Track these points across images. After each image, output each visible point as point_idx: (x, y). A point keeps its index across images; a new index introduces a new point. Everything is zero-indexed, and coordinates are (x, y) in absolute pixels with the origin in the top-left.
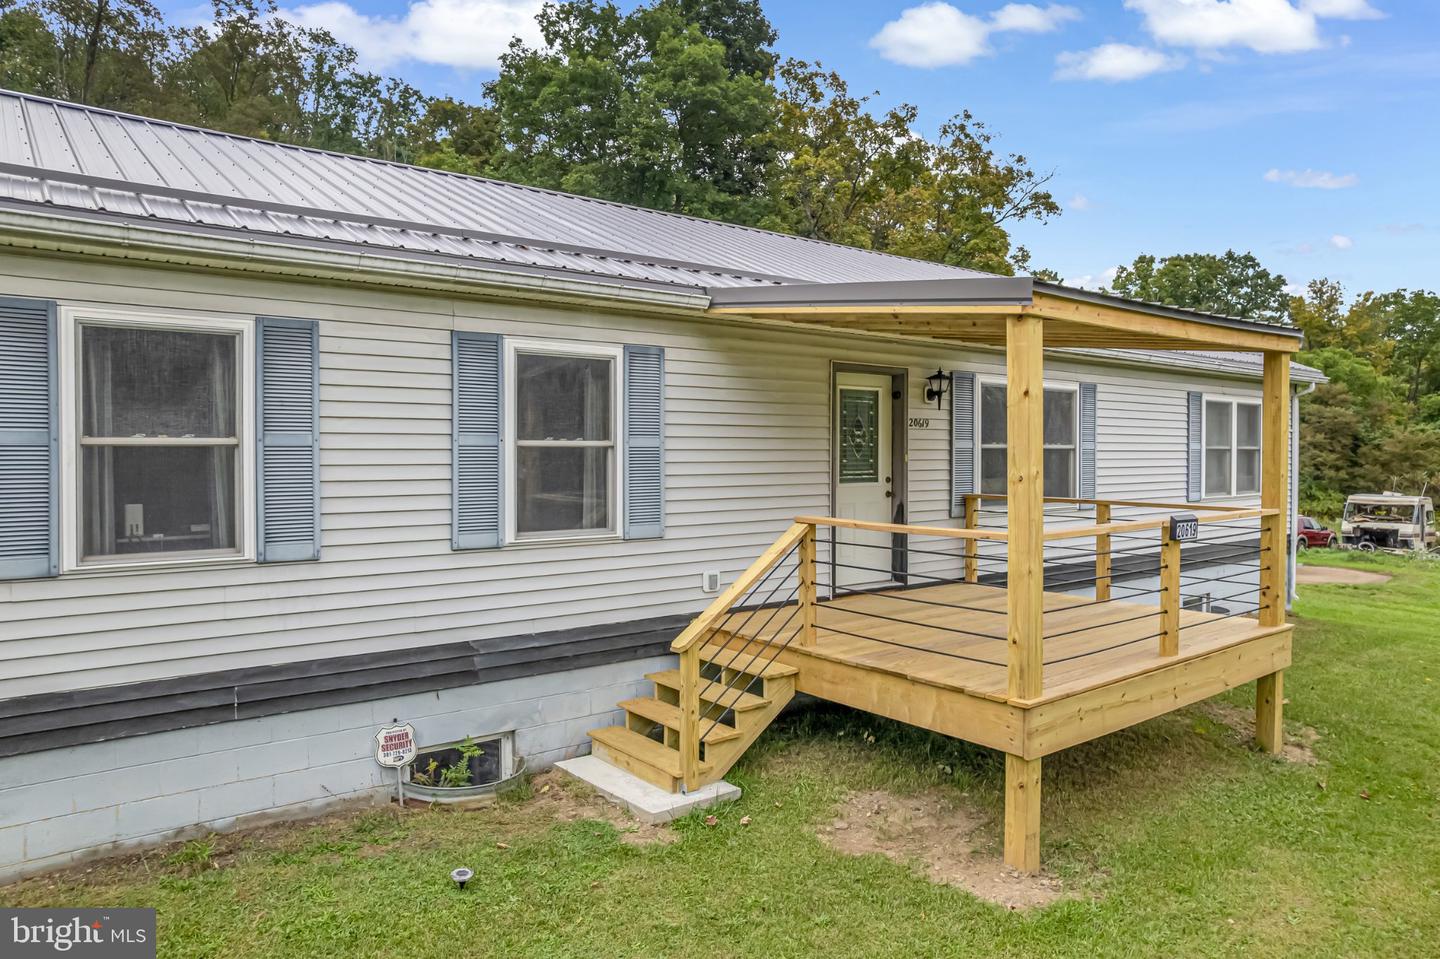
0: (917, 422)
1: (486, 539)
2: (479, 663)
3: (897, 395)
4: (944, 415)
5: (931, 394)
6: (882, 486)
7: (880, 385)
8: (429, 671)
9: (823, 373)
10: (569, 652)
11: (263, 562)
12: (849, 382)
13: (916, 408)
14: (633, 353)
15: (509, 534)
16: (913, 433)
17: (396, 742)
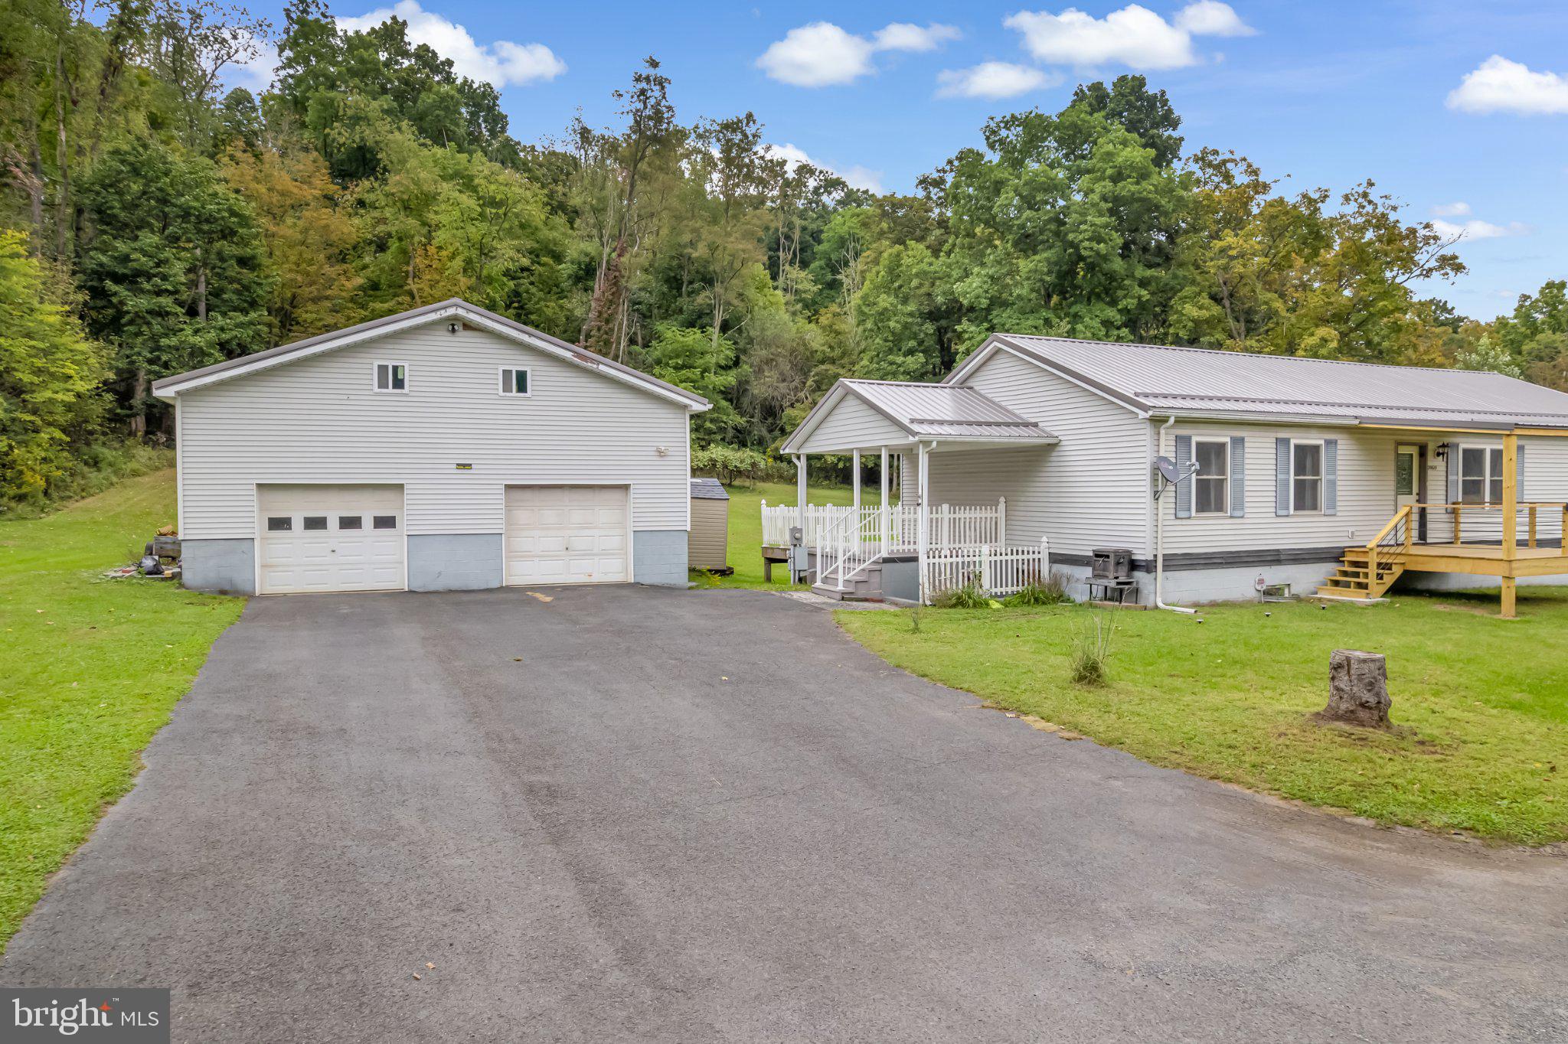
0: (1432, 468)
1: (1284, 513)
2: (1283, 557)
3: (1423, 453)
4: (1444, 464)
5: (1439, 454)
6: (1414, 497)
7: (1414, 451)
8: (1269, 558)
9: (1392, 447)
10: (1307, 556)
11: (1231, 517)
12: (1403, 450)
13: (1431, 461)
14: (1328, 442)
15: (1292, 511)
16: (1430, 472)
17: (1261, 581)
